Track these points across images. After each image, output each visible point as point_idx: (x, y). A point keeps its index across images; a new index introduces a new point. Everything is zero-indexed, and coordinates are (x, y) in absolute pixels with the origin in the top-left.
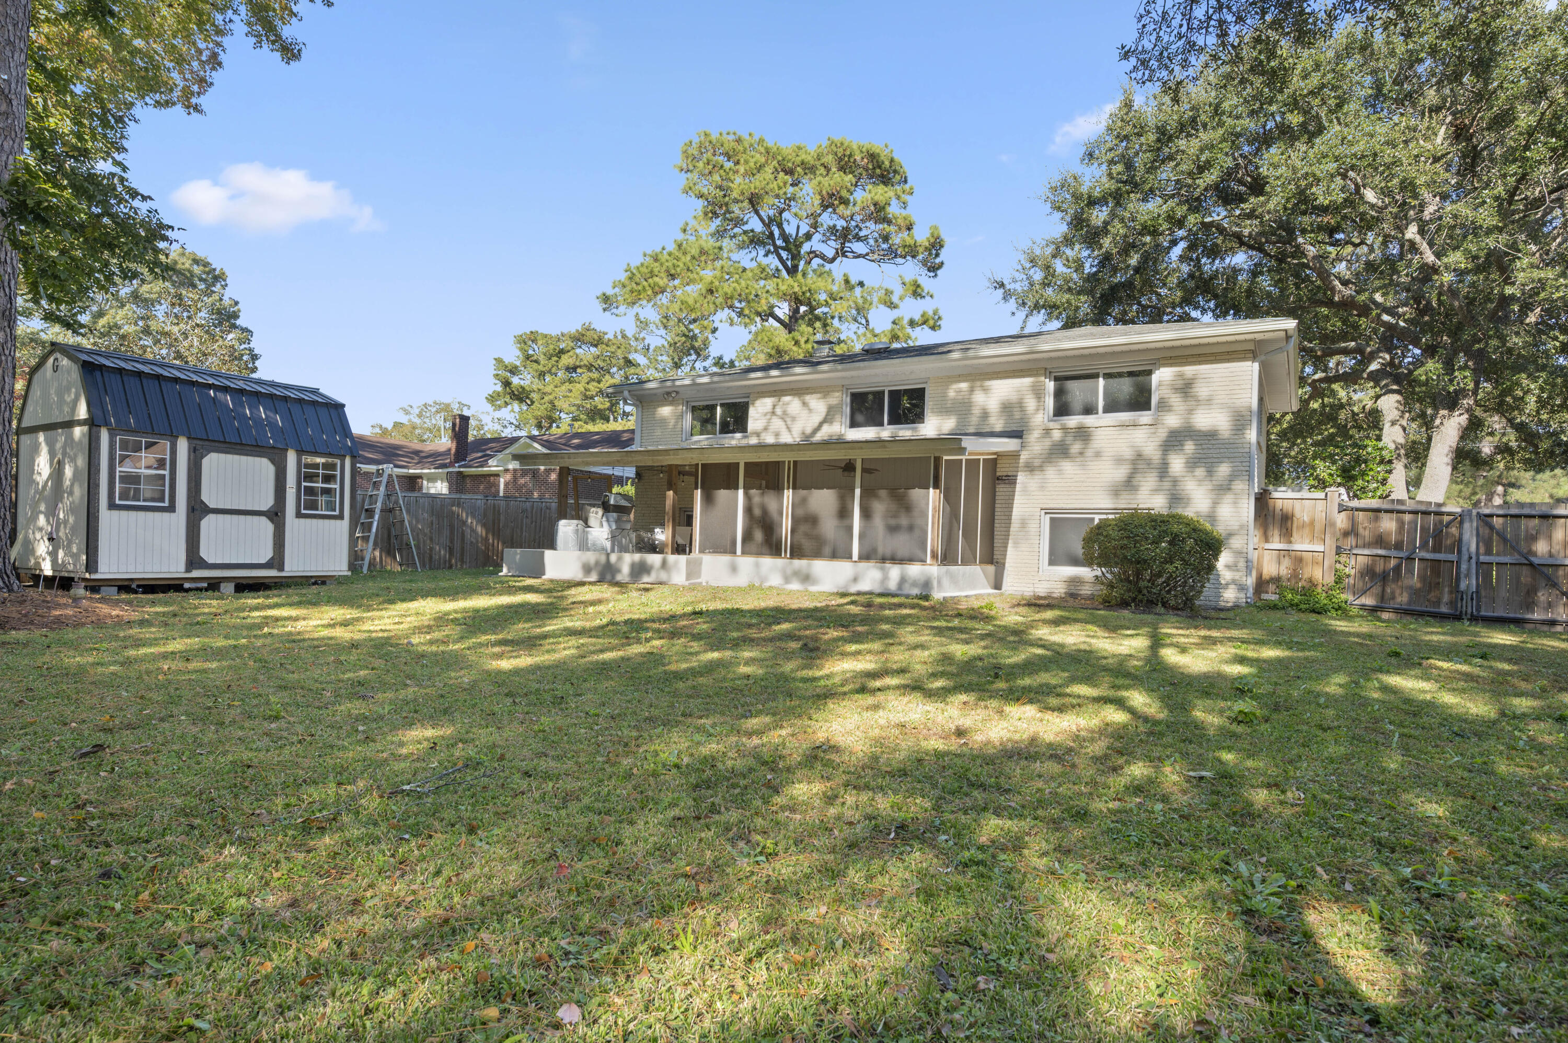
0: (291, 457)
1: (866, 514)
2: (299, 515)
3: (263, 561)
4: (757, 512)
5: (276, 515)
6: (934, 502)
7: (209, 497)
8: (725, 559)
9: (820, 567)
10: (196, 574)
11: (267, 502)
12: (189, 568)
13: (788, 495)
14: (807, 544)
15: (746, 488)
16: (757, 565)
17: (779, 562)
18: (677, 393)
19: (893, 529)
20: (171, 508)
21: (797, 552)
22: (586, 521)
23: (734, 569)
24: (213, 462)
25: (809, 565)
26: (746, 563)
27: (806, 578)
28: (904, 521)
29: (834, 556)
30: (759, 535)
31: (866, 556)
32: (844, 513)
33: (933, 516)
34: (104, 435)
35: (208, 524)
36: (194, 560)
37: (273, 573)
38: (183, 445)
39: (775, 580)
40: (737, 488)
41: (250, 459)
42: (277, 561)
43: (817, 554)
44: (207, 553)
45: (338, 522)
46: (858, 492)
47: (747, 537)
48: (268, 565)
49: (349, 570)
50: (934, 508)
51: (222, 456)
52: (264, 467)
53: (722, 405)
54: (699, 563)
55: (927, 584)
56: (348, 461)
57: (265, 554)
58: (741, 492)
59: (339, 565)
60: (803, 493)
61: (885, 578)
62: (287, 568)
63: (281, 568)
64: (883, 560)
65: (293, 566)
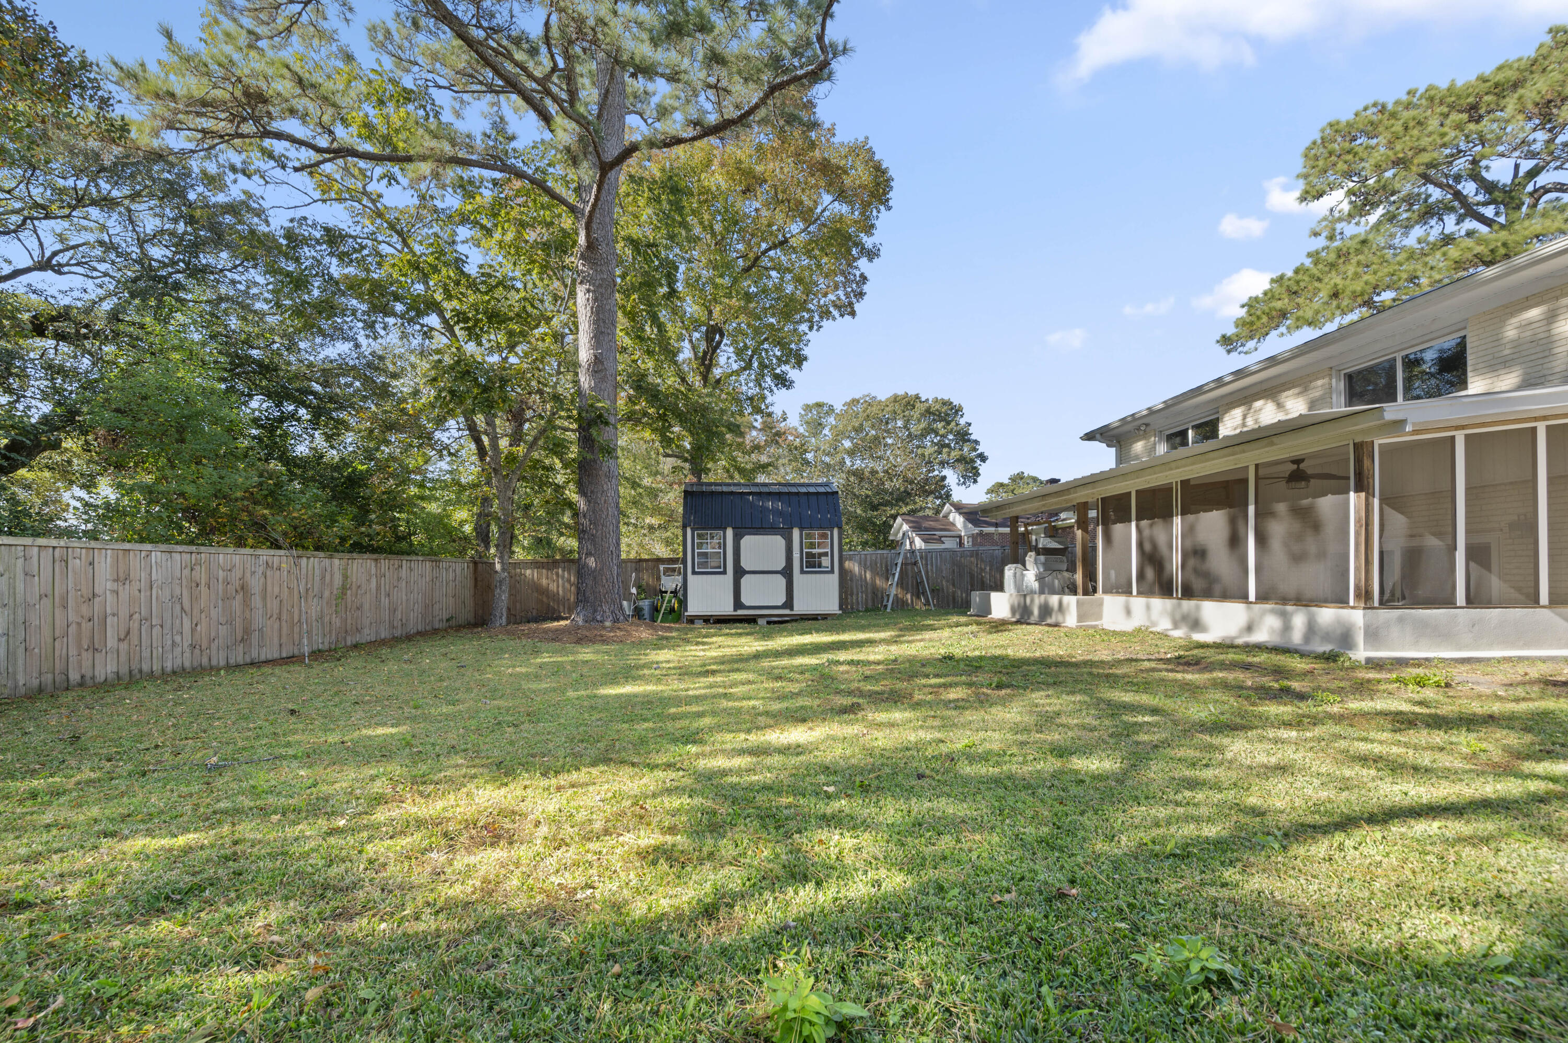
0: (796, 533)
1: (1261, 540)
2: (802, 572)
3: (780, 604)
4: (1148, 547)
5: (787, 573)
6: (1357, 512)
7: (745, 564)
8: (1121, 599)
9: (1210, 610)
10: (740, 612)
11: (781, 564)
12: (735, 610)
13: (1177, 521)
14: (1198, 584)
15: (1139, 519)
16: (1148, 607)
17: (1168, 603)
18: (1147, 425)
19: (1297, 558)
20: (724, 572)
21: (1188, 593)
22: (1024, 565)
23: (1128, 612)
24: (748, 541)
25: (1198, 608)
26: (1138, 603)
27: (1196, 624)
28: (1311, 545)
29: (1225, 596)
30: (1150, 573)
31: (1262, 597)
32: (1235, 541)
33: (1357, 534)
34: (689, 531)
35: (745, 581)
36: (738, 604)
37: (787, 612)
38: (730, 532)
39: (1164, 624)
40: (1130, 521)
41: (770, 537)
42: (789, 604)
43: (1208, 594)
44: (746, 599)
45: (830, 576)
46: (1251, 509)
47: (1141, 576)
48: (784, 606)
49: (841, 608)
50: (1358, 521)
51: (752, 537)
52: (778, 542)
53: (1193, 427)
54: (1101, 604)
55: (1346, 638)
56: (836, 531)
57: (781, 599)
58: (1133, 524)
59: (832, 605)
60: (1191, 517)
61: (1287, 628)
62: (795, 608)
63: (792, 608)
64: (1284, 600)
65: (800, 607)
